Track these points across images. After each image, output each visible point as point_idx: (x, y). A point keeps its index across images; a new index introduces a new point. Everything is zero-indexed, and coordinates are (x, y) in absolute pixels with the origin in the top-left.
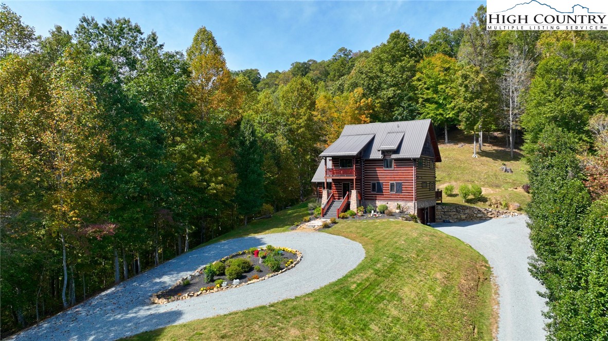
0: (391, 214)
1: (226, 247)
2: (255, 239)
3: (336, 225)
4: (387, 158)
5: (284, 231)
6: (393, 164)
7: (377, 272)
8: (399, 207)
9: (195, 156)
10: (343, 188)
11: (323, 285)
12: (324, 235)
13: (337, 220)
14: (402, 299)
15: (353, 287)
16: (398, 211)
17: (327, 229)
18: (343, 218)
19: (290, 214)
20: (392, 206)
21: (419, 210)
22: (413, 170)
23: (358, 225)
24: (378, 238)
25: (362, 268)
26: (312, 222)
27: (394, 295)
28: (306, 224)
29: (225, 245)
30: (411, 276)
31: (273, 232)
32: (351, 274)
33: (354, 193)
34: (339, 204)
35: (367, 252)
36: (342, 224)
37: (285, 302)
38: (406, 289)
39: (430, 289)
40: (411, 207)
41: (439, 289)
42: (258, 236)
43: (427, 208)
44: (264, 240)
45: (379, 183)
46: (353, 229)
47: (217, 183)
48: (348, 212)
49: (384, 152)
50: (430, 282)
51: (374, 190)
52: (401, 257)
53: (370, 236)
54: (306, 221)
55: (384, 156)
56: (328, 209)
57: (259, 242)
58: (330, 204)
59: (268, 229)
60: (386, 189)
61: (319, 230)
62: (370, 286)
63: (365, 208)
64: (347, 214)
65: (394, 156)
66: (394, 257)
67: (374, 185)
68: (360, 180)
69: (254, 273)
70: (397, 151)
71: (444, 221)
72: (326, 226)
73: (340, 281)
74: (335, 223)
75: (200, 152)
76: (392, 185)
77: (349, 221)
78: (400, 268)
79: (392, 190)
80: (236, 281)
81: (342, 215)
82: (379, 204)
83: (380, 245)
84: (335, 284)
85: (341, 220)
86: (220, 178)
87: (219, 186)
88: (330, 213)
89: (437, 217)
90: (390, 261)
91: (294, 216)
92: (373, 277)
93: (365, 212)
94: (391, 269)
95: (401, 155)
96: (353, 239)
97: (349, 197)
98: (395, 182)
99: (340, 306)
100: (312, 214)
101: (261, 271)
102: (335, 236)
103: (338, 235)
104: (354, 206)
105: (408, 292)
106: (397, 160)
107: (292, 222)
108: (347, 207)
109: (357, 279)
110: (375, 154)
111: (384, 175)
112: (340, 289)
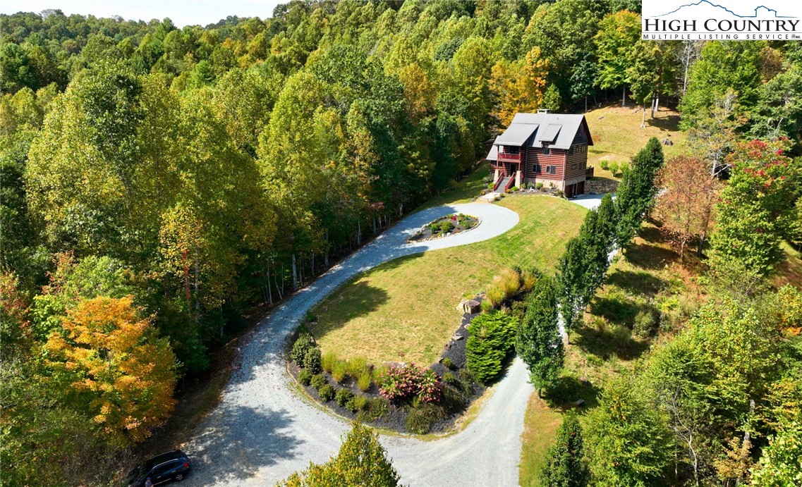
0: (545, 191)
1: (433, 213)
2: (449, 208)
3: (503, 199)
4: (546, 147)
5: (467, 202)
6: (550, 152)
7: (524, 231)
8: (551, 185)
9: (410, 152)
10: (512, 169)
11: (493, 236)
12: (495, 206)
13: (504, 194)
14: (534, 245)
15: (509, 238)
16: (550, 188)
17: (497, 202)
18: (509, 193)
19: (469, 187)
20: (546, 183)
21: (566, 187)
22: (564, 158)
23: (519, 199)
24: (529, 210)
25: (515, 228)
26: (486, 195)
27: (530, 243)
28: (483, 197)
29: (431, 211)
30: (543, 233)
31: (460, 203)
32: (509, 232)
33: (518, 173)
34: (507, 181)
35: (521, 219)
36: (508, 198)
37: (475, 244)
38: (537, 240)
39: (552, 240)
40: (560, 185)
41: (557, 241)
42: (451, 205)
43: (575, 185)
44: (456, 209)
45: (538, 165)
46: (514, 203)
47: (424, 170)
48: (513, 188)
49: (544, 143)
50: (553, 237)
51: (534, 170)
52: (540, 223)
53: (525, 207)
54: (482, 195)
55: (544, 145)
56: (499, 185)
57: (452, 210)
58: (500, 181)
59: (456, 200)
60: (544, 170)
61: (492, 202)
62: (519, 237)
63: (526, 185)
64: (513, 189)
65: (551, 146)
66: (536, 223)
67: (535, 166)
68: (524, 162)
69: (456, 229)
70: (554, 142)
71: (591, 194)
72: (497, 200)
73: (503, 235)
74: (503, 197)
75: (412, 149)
76: (548, 168)
77: (513, 196)
78: (537, 229)
79: (548, 171)
80: (448, 234)
81: (508, 190)
82: (538, 181)
83: (530, 215)
84: (500, 236)
85: (507, 195)
86: (426, 167)
87: (425, 172)
88: (499, 188)
89: (585, 190)
90: (533, 225)
91: (473, 189)
92: (520, 233)
93: (526, 188)
94: (532, 229)
95: (557, 146)
96: (514, 210)
97: (515, 175)
98: (550, 165)
99: (502, 246)
100: (486, 188)
101: (459, 229)
102: (502, 208)
103: (504, 206)
104: (517, 184)
105: (538, 242)
106: (553, 150)
107: (472, 194)
108: (513, 184)
109: (512, 234)
110: (537, 144)
111: (543, 160)
112: (502, 238)
